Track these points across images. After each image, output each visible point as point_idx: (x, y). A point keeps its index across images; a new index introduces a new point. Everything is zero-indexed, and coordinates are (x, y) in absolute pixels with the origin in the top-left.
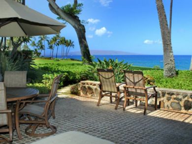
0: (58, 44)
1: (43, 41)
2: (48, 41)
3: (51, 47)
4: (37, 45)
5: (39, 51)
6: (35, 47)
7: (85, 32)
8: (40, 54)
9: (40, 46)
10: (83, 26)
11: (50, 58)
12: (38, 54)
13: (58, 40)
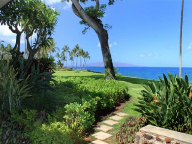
0: (78, 56)
1: (65, 53)
2: (69, 52)
3: (72, 59)
4: (60, 56)
5: (62, 62)
6: (59, 59)
7: (108, 38)
8: (63, 65)
9: (63, 57)
10: (106, 31)
11: (71, 69)
12: (61, 65)
13: (77, 52)
